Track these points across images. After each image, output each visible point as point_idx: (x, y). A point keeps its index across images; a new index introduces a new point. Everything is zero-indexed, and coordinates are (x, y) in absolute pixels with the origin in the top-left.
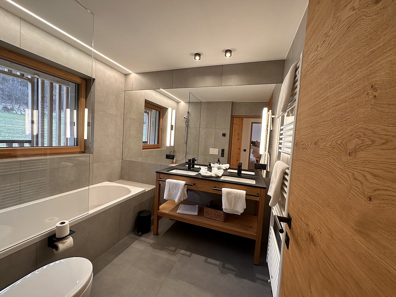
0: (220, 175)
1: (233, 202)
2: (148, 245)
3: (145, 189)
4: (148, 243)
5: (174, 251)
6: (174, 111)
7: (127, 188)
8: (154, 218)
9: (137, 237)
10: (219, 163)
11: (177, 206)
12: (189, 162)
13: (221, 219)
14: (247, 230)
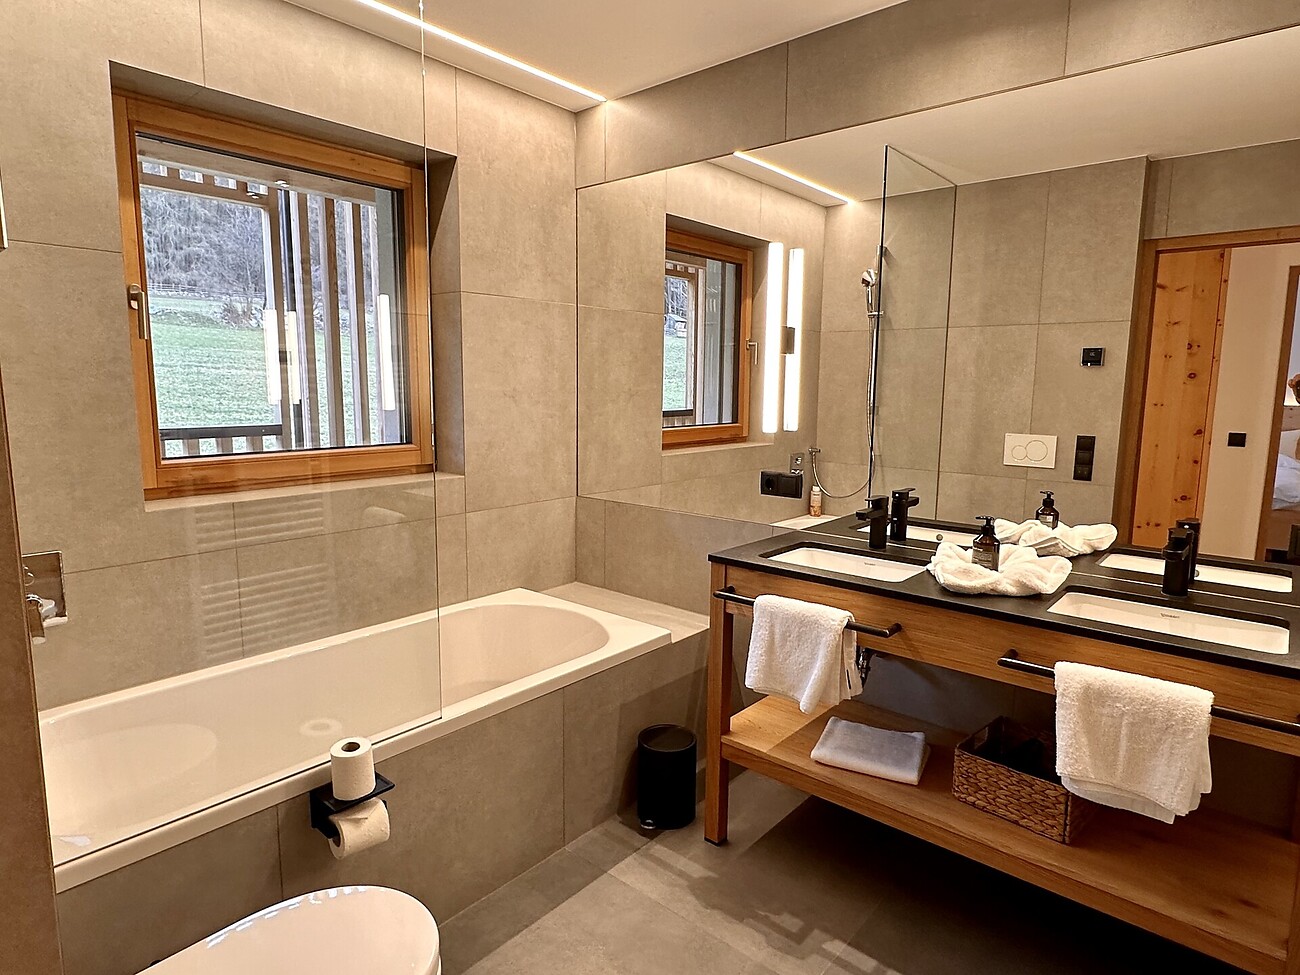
0: (1049, 588)
1: (1124, 744)
2: (684, 883)
3: (669, 632)
4: (681, 874)
5: (799, 938)
6: (798, 257)
7: (596, 622)
8: (707, 766)
9: (637, 839)
10: (1050, 519)
11: (817, 726)
12: (877, 514)
13: (1053, 827)
14: (1219, 914)
